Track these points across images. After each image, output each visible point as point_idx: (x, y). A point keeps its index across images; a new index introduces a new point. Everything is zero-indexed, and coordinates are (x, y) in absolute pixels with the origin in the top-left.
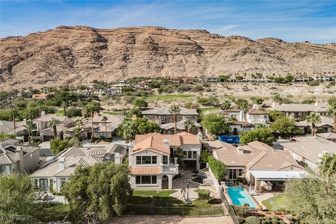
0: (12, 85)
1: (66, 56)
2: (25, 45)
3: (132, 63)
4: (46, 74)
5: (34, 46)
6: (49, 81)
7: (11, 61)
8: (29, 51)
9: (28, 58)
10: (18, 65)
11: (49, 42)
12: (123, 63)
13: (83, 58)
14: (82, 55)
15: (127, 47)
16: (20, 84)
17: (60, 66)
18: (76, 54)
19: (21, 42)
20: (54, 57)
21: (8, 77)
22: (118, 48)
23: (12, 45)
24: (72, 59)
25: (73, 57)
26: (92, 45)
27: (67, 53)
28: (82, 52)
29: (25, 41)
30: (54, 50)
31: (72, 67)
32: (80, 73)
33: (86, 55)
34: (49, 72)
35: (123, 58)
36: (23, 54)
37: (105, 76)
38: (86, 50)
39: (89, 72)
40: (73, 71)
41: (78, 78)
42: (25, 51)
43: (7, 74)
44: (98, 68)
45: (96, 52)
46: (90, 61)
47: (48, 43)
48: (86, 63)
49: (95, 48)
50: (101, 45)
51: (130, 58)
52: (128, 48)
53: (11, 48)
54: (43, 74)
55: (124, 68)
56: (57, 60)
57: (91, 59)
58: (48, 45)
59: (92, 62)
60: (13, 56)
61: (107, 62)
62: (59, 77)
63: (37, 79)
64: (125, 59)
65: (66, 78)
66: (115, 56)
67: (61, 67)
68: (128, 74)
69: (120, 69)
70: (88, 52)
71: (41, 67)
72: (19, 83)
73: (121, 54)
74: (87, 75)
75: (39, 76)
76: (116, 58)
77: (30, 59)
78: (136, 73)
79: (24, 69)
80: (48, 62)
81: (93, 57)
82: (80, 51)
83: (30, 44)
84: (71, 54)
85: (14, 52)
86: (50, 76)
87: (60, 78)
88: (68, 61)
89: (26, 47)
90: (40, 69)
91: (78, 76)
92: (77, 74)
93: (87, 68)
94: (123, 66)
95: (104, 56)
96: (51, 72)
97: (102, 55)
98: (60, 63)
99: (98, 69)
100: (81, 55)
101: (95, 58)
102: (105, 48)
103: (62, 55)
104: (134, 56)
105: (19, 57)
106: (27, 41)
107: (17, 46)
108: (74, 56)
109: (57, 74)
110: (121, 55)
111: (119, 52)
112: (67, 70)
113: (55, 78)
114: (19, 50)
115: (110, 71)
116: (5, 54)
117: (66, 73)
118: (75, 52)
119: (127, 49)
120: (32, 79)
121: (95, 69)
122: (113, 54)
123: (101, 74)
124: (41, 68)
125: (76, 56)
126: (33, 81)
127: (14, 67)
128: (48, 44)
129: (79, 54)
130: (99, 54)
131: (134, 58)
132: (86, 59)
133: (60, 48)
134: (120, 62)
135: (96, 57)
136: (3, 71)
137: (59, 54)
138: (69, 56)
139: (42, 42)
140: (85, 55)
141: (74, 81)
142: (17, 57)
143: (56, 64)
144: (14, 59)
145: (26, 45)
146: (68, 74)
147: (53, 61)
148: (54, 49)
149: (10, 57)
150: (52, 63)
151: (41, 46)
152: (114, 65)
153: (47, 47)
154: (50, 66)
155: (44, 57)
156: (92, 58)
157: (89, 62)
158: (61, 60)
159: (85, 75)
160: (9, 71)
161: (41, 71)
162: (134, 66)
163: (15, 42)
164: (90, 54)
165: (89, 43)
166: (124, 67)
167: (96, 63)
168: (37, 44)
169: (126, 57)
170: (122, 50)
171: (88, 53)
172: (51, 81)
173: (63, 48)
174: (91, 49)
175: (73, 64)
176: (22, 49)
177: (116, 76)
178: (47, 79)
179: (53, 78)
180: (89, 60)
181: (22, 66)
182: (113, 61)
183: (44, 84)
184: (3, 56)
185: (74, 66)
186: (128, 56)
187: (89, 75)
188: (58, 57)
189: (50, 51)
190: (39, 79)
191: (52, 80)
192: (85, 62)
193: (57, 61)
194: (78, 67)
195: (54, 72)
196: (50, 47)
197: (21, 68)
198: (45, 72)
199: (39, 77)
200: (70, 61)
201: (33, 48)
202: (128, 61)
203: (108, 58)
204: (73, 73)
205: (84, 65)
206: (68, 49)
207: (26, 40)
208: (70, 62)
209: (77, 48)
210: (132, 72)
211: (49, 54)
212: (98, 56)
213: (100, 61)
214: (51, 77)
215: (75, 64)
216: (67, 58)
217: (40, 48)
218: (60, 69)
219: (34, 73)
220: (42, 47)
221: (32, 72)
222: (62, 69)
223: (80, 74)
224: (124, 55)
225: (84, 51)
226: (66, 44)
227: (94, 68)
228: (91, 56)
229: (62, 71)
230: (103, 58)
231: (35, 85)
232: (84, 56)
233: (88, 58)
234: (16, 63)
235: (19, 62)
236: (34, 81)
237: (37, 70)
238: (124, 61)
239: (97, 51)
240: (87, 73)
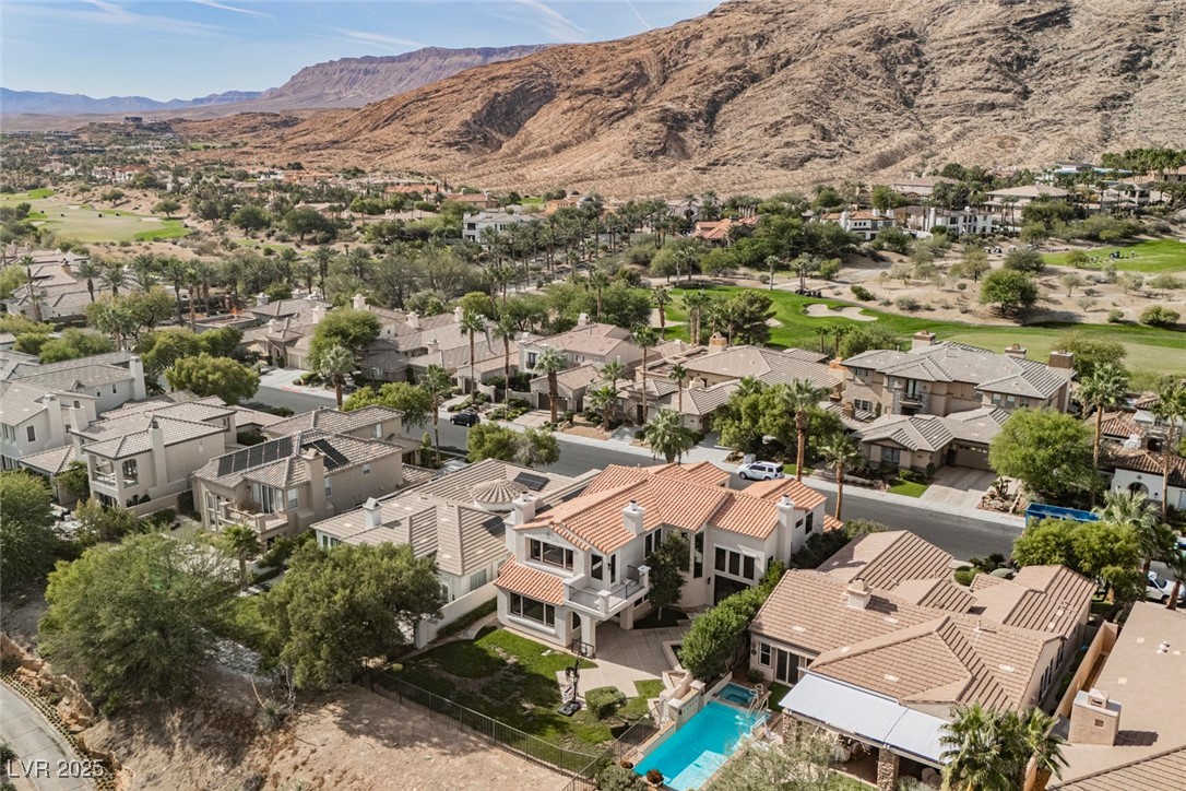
0: (702, 169)
1: (899, 62)
2: (775, 26)
3: (1158, 83)
4: (814, 132)
5: (801, 29)
6: (816, 156)
7: (720, 86)
8: (782, 49)
9: (773, 73)
10: (739, 99)
11: (855, 11)
12: (1116, 86)
13: (958, 69)
14: (958, 57)
15: (1156, 13)
16: (725, 168)
17: (867, 100)
18: (936, 54)
19: (766, 17)
20: (854, 70)
21: (698, 143)
22: (1113, 20)
23: (737, 30)
24: (915, 75)
25: (920, 67)
26: (1004, 15)
27: (903, 51)
28: (958, 45)
29: (777, 14)
30: (860, 43)
31: (908, 104)
32: (935, 128)
33: (974, 55)
34: (826, 124)
35: (1123, 62)
36: (761, 58)
37: (1024, 139)
38: (977, 36)
39: (968, 124)
40: (908, 121)
41: (919, 147)
42: (770, 49)
43: (699, 130)
44: (1005, 106)
45: (1014, 43)
46: (980, 79)
47: (848, 15)
48: (963, 88)
49: (1017, 24)
50: (1043, 12)
51: (1155, 61)
52: (1156, 18)
53: (731, 39)
54: (802, 133)
55: (1114, 106)
56: (864, 78)
57: (988, 70)
58: (846, 23)
59: (989, 84)
60: (729, 70)
61: (1050, 81)
62: (856, 141)
63: (778, 152)
64: (1133, 65)
65: (878, 145)
66: (1092, 55)
67: (869, 104)
68: (1123, 134)
69: (1098, 109)
70: (981, 42)
71: (803, 106)
72: (724, 164)
73: (1118, 44)
74: (958, 137)
75: (789, 140)
76: (1090, 62)
77: (777, 77)
78: (1163, 127)
79: (752, 116)
80: (831, 86)
81: (998, 64)
82: (954, 41)
83: (792, 23)
84: (919, 53)
85: (738, 55)
86: (823, 139)
87: (858, 147)
88: (902, 80)
89: (776, 33)
90: (796, 114)
91: (922, 138)
92: (923, 133)
93: (966, 107)
94: (1113, 97)
95: (1045, 58)
96: (833, 123)
97: (1036, 51)
98: (872, 91)
99: (1007, 113)
100: (951, 57)
101: (1005, 68)
102: (1057, 22)
103: (884, 61)
104: (1177, 50)
105: (745, 72)
106: (782, 12)
107: (748, 34)
108: (927, 63)
109: (853, 130)
110: (1119, 48)
111: (1109, 39)
112: (888, 115)
113: (841, 146)
114: (753, 45)
115: (1049, 118)
116: (712, 62)
117: (882, 127)
118: (935, 44)
119: (1150, 24)
120: (762, 151)
121: (993, 113)
122: (1085, 47)
123: (1010, 132)
124: (803, 109)
125: (934, 61)
126: (766, 156)
127: (726, 108)
128: (848, 18)
129: (948, 51)
130: (1025, 48)
131: (1173, 61)
132: (969, 71)
133: (882, 32)
134: (1106, 79)
135: (1008, 64)
136: (692, 121)
137: (873, 56)
138: (908, 61)
139: (831, 11)
140: (970, 58)
141: (904, 158)
142: (739, 73)
143: (854, 95)
144: (730, 78)
145: (779, 28)
146: (889, 133)
147: (848, 83)
148: (858, 38)
149: (721, 72)
150: (843, 89)
151: (825, 26)
152: (1076, 94)
153: (842, 32)
154: (833, 104)
155: (822, 71)
156: (993, 66)
157: (977, 84)
158: (874, 81)
159: (949, 134)
160: (706, 122)
161: (801, 120)
162: (1165, 94)
163: (747, 19)
164: (989, 52)
165: (997, 7)
166: (1117, 103)
167: (1003, 87)
168: (813, 19)
169: (1138, 57)
170: (1125, 30)
171: (980, 47)
172: (821, 157)
173: (891, 32)
174: (996, 31)
175: (915, 94)
176: (762, 40)
177: (1071, 140)
178: (809, 152)
179: (834, 145)
180: (979, 74)
181: (747, 104)
182: (1078, 75)
183: (796, 169)
184: (705, 69)
185: (918, 101)
186: (1150, 53)
187: (964, 134)
188: (869, 67)
189: (844, 47)
190: (785, 150)
191: (827, 154)
192: (963, 84)
193: (863, 85)
194: (932, 105)
195: (842, 123)
196: (852, 30)
197: (743, 109)
198: (810, 126)
199: (787, 144)
200: (908, 83)
201: (796, 38)
202: (1144, 75)
203: (1059, 65)
204: (907, 127)
205: (955, 98)
206: (912, 35)
207: (779, 10)
208: (908, 87)
209: (946, 31)
210: (1146, 124)
211: (840, 56)
212: (1018, 58)
213: (1021, 76)
214: (825, 143)
215: (924, 92)
216: (899, 69)
217: (817, 35)
218: (863, 115)
219: (776, 129)
220: (824, 32)
221: (772, 126)
222: (872, 115)
223: (931, 133)
224: (1130, 49)
225: (969, 39)
226: (906, 17)
227: (992, 106)
228: (991, 60)
229: (869, 121)
230: (1036, 65)
231: (771, 173)
232: (962, 61)
233: (977, 66)
234: (735, 93)
235: (744, 88)
236: (768, 159)
237: (788, 117)
238: (1124, 76)
239: (1018, 38)
240: (957, 128)
